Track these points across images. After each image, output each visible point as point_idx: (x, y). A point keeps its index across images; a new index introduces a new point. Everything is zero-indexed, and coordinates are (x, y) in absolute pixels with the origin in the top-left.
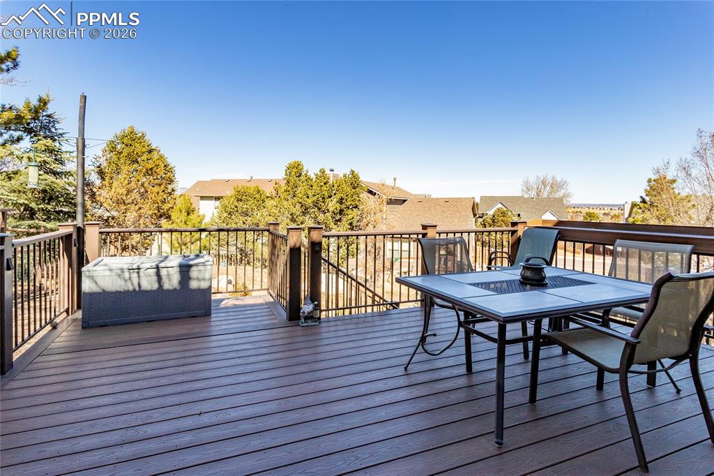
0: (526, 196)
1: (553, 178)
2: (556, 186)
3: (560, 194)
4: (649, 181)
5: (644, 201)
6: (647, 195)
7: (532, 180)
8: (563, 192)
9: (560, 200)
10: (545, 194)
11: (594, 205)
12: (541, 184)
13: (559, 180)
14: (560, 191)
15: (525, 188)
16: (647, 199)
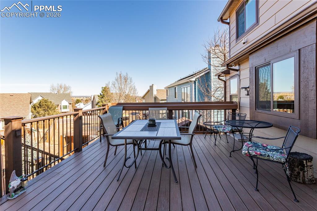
0: (53, 93)
1: (65, 85)
2: (66, 88)
3: (67, 92)
4: (102, 88)
5: (101, 95)
6: (102, 93)
7: (55, 85)
8: (69, 91)
9: (69, 94)
10: (62, 92)
11: (77, 96)
12: (59, 87)
13: (67, 86)
14: (68, 91)
15: (52, 89)
16: (102, 94)
